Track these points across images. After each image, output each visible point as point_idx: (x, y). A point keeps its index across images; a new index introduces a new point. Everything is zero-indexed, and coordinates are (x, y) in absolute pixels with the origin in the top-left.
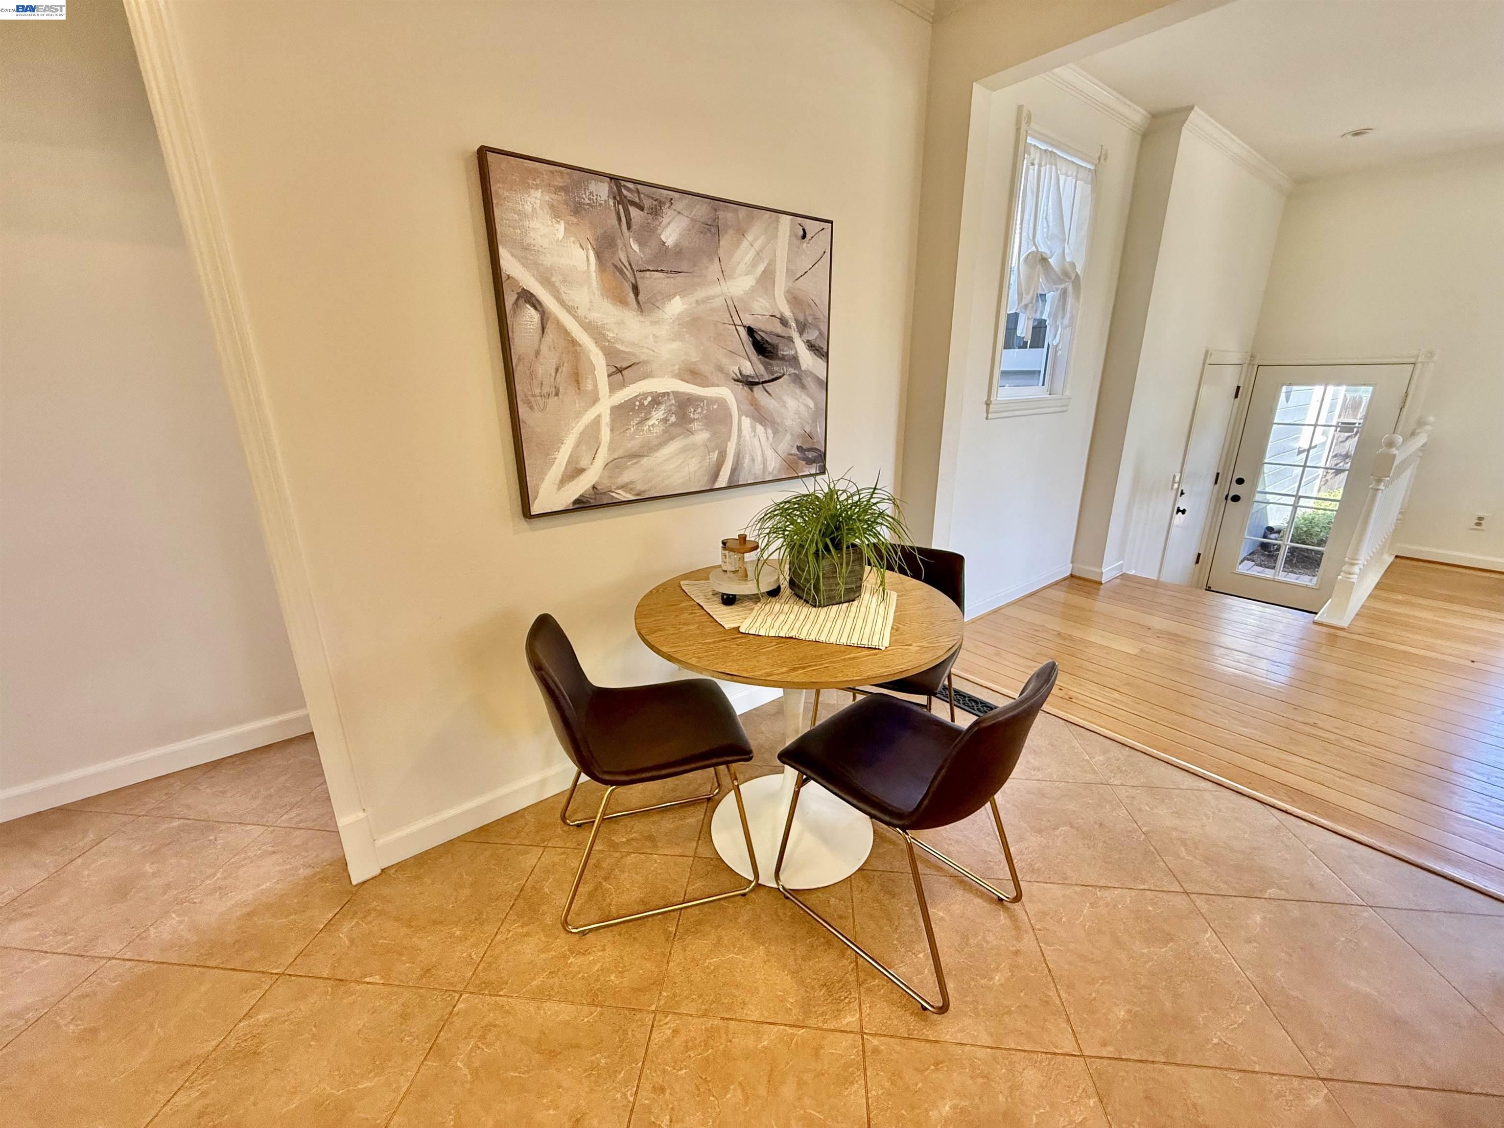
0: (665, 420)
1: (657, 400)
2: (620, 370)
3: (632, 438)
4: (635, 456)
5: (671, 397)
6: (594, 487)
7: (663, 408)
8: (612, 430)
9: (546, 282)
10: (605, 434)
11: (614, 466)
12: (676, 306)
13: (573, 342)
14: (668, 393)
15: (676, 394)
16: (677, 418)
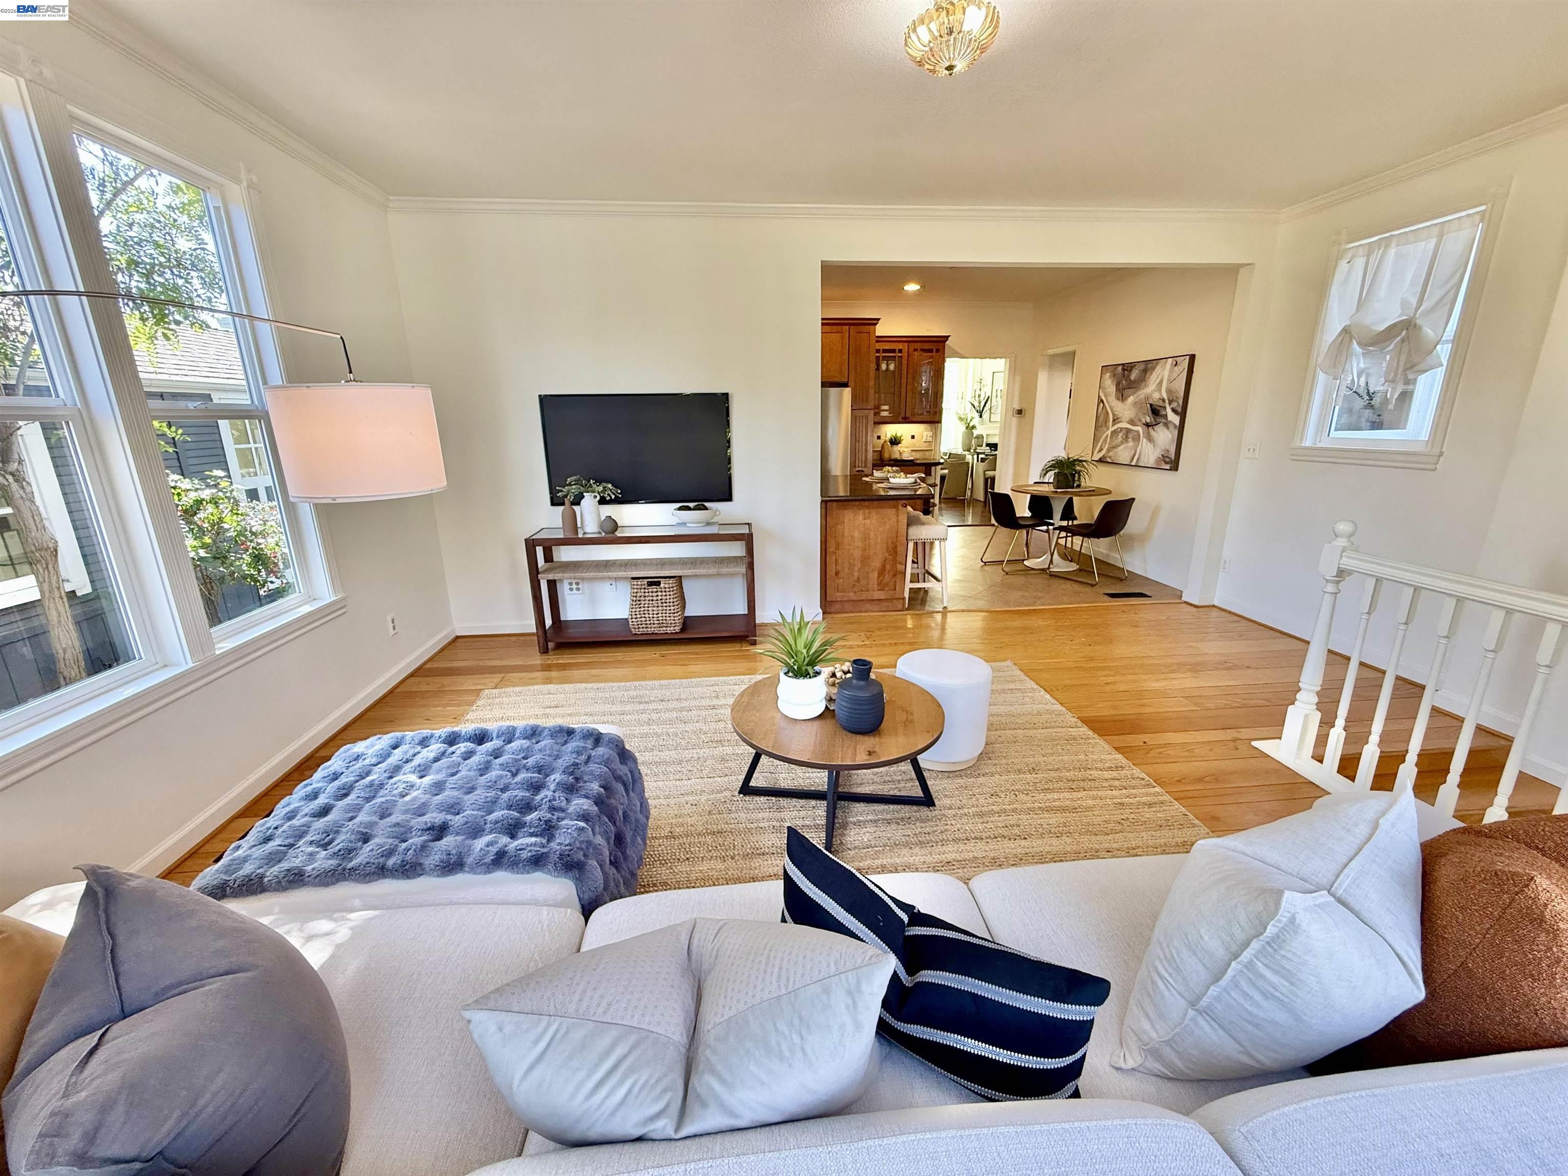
0: (1122, 437)
1: (1121, 429)
2: (1115, 420)
3: (1114, 441)
4: (1114, 448)
5: (1125, 429)
6: (1103, 456)
7: (1122, 433)
10: (1109, 439)
11: (1109, 450)
12: (1131, 399)
13: (1108, 412)
15: (1127, 428)
16: (1125, 436)
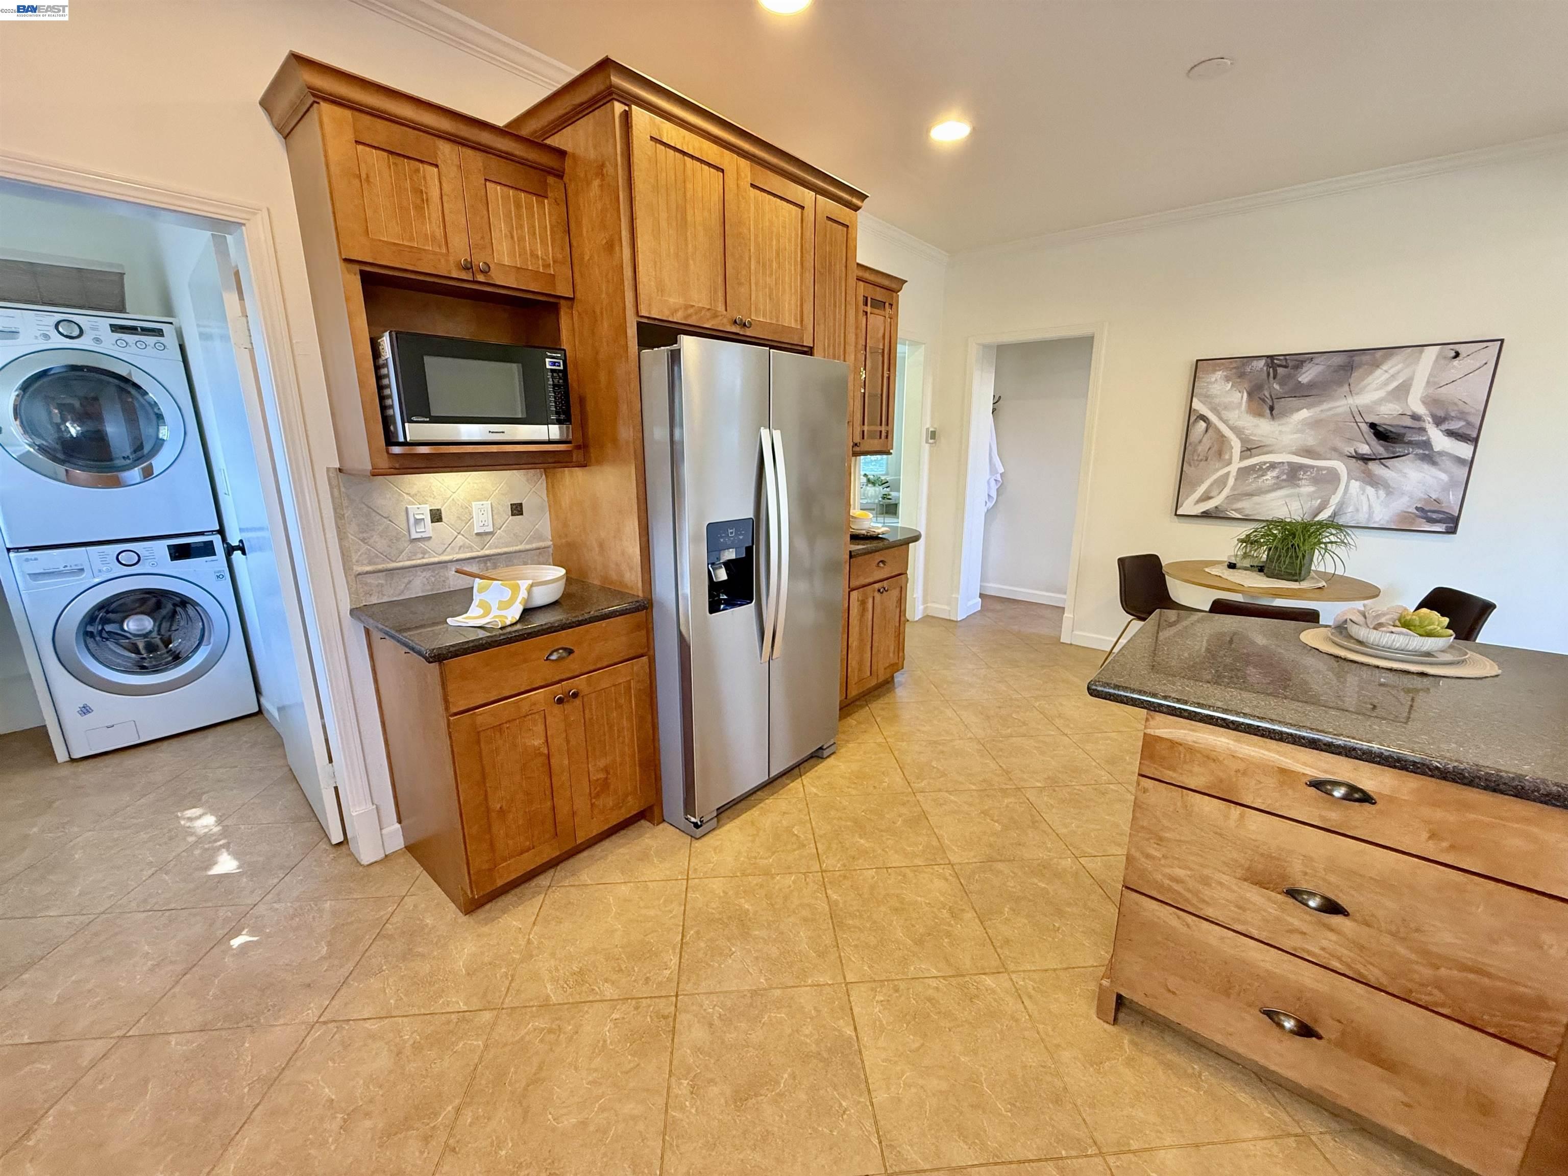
0: (1278, 477)
1: (1273, 466)
2: (1249, 450)
3: (1250, 484)
4: (1250, 495)
5: (1286, 464)
6: (1216, 507)
7: (1277, 470)
8: (1236, 480)
9: (1214, 410)
10: (1231, 481)
11: (1233, 498)
12: (1302, 415)
13: (1223, 436)
14: (1283, 463)
15: (1290, 463)
16: (1288, 476)
